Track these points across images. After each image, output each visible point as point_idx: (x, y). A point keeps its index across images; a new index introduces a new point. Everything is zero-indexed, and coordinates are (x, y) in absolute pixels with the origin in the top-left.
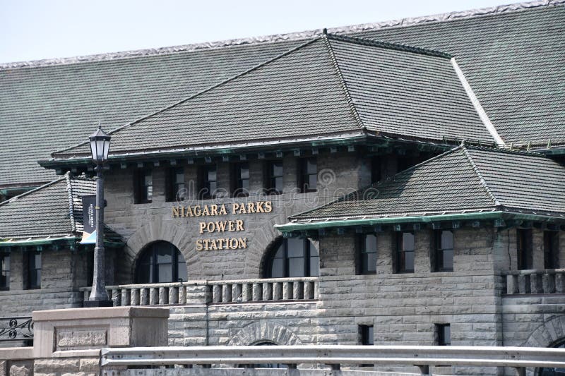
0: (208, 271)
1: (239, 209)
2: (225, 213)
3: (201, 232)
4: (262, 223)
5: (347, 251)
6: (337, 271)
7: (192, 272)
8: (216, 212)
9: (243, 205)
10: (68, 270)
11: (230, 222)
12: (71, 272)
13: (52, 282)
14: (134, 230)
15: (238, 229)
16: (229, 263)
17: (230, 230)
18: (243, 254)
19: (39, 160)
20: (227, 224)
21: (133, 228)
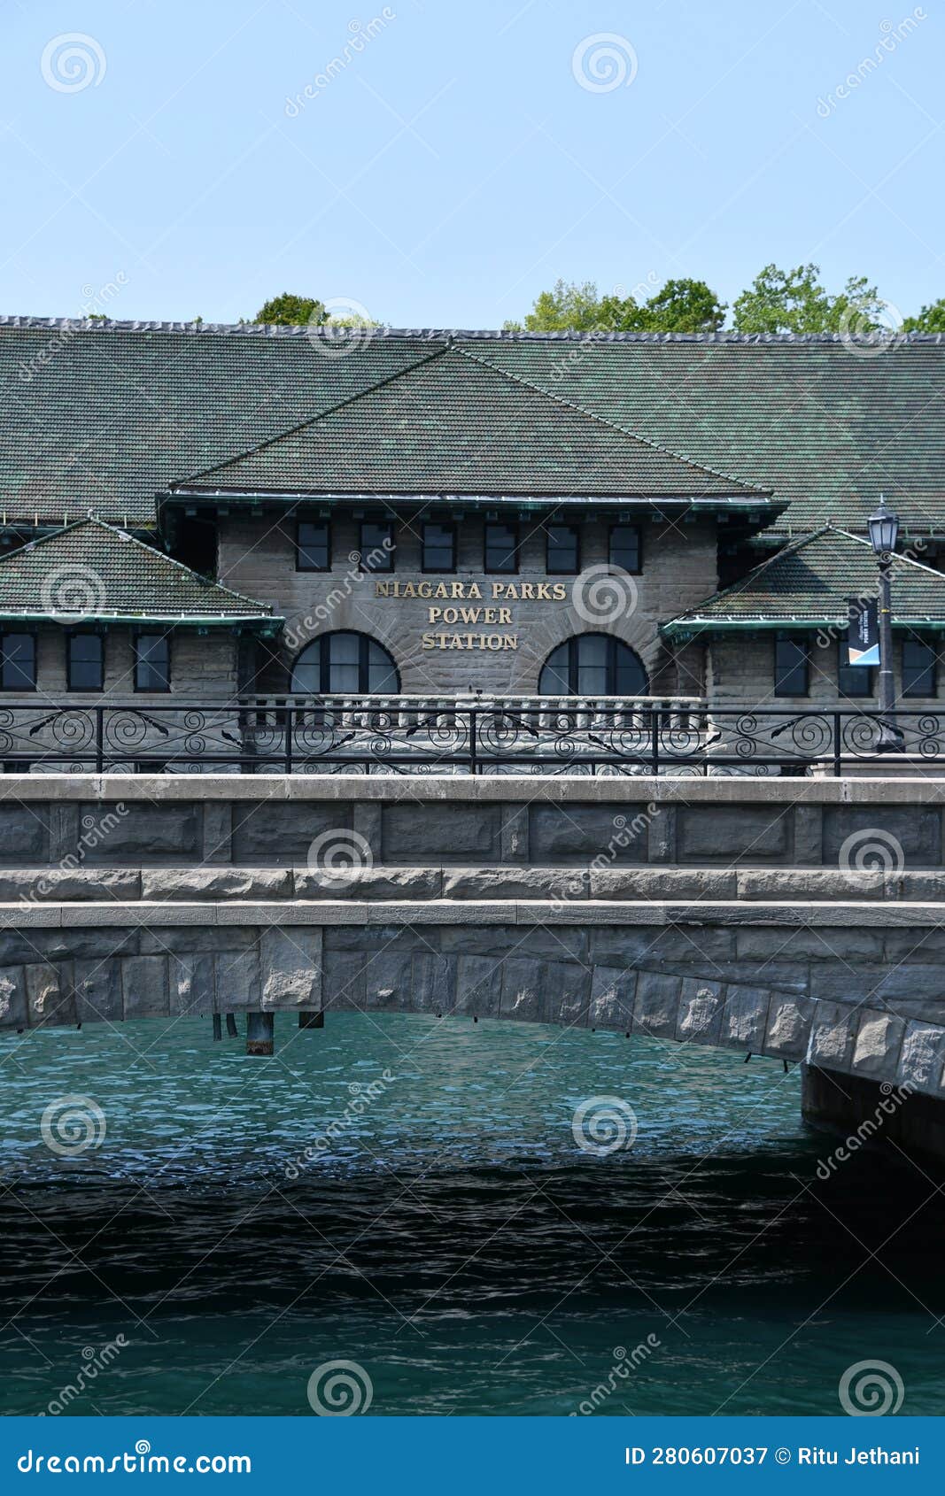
0: (441, 679)
1: (504, 592)
2: (479, 596)
3: (432, 621)
4: (544, 614)
5: (762, 663)
6: (743, 690)
7: (410, 680)
8: (460, 594)
9: (511, 586)
10: (230, 667)
11: (487, 610)
12: (234, 671)
13: (194, 684)
14: (296, 611)
15: (502, 621)
16: (483, 669)
17: (487, 621)
18: (509, 657)
19: (156, 490)
20: (483, 613)
21: (292, 608)
